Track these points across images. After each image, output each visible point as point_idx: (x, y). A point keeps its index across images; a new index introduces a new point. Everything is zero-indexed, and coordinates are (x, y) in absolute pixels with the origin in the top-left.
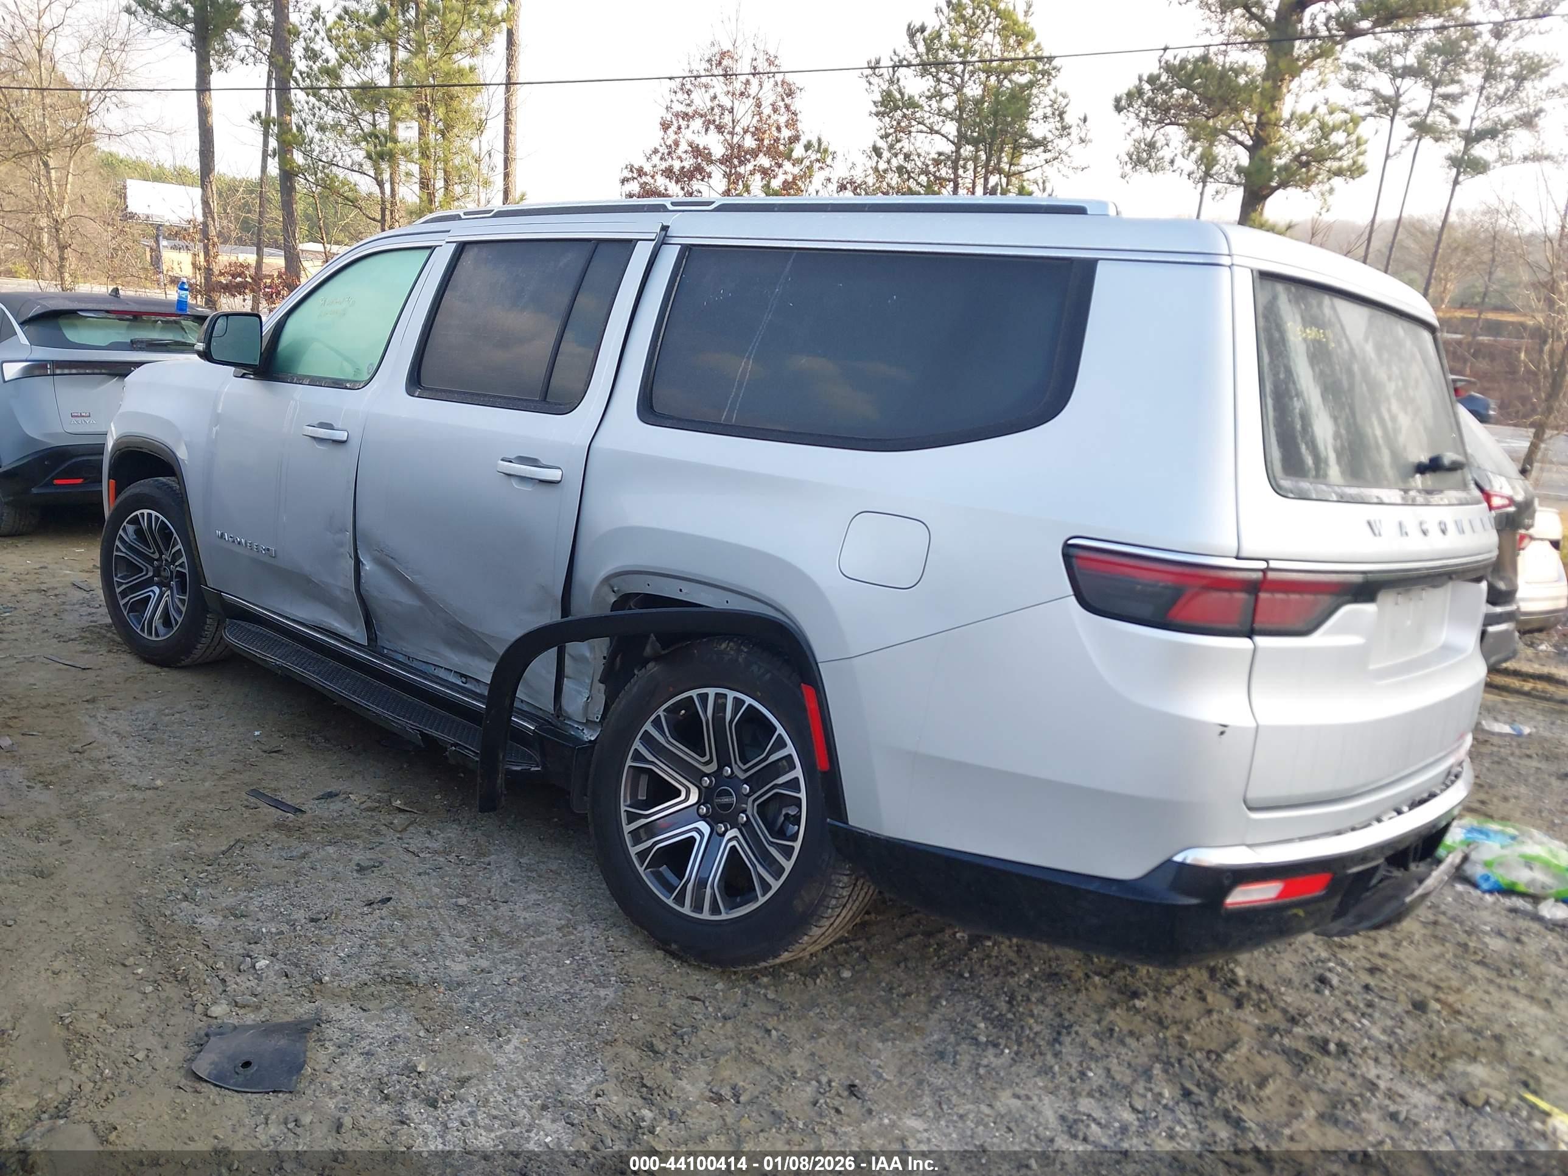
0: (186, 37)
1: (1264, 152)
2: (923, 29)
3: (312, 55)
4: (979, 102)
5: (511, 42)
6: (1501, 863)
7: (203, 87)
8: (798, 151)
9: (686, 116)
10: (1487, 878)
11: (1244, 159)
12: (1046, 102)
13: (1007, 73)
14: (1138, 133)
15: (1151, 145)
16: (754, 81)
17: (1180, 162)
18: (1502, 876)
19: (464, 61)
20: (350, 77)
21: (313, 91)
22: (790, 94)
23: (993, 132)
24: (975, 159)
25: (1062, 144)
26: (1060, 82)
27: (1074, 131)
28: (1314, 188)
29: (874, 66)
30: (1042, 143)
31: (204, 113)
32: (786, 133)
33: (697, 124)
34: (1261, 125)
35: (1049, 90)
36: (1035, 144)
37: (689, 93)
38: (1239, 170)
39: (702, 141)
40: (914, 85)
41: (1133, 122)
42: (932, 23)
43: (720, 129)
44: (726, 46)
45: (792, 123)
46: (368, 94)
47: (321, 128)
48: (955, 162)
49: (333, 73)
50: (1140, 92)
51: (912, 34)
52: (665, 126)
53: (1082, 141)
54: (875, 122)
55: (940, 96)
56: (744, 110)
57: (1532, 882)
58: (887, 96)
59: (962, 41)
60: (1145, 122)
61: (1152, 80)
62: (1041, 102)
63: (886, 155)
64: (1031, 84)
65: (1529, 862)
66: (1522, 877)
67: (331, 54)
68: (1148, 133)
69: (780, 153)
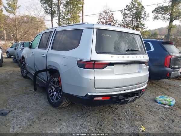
0: (50, 15)
1: (172, 16)
2: (128, 5)
3: (62, 16)
4: (135, 13)
5: (83, 12)
6: (162, 100)
7: (52, 20)
8: (113, 21)
9: (101, 18)
10: (159, 102)
11: (169, 17)
12: (143, 12)
13: (138, 10)
14: (155, 15)
15: (157, 16)
16: (109, 14)
17: (160, 18)
18: (162, 102)
19: (77, 14)
20: (66, 17)
21: (62, 19)
22: (113, 14)
23: (137, 17)
24: (135, 20)
25: (146, 17)
26: (145, 10)
27: (147, 15)
28: (179, 20)
29: (122, 10)
30: (143, 17)
31: (52, 23)
32: (112, 19)
33: (102, 19)
34: (171, 12)
35: (144, 11)
36: (142, 18)
37: (101, 16)
38: (169, 18)
39: (103, 21)
40: (127, 12)
41: (155, 14)
42: (129, 4)
43: (105, 19)
44: (105, 10)
45: (113, 18)
46: (68, 19)
47: (63, 23)
48: (133, 21)
49: (64, 17)
50: (155, 10)
51: (126, 6)
52: (99, 20)
53: (148, 17)
54: (123, 17)
55: (130, 13)
56: (108, 17)
57: (166, 103)
58: (124, 14)
59: (132, 6)
60: (156, 13)
61: (157, 8)
62: (143, 13)
63: (124, 21)
64: (141, 10)
65: (165, 100)
66: (164, 102)
67: (64, 15)
68: (157, 15)
69: (112, 21)
